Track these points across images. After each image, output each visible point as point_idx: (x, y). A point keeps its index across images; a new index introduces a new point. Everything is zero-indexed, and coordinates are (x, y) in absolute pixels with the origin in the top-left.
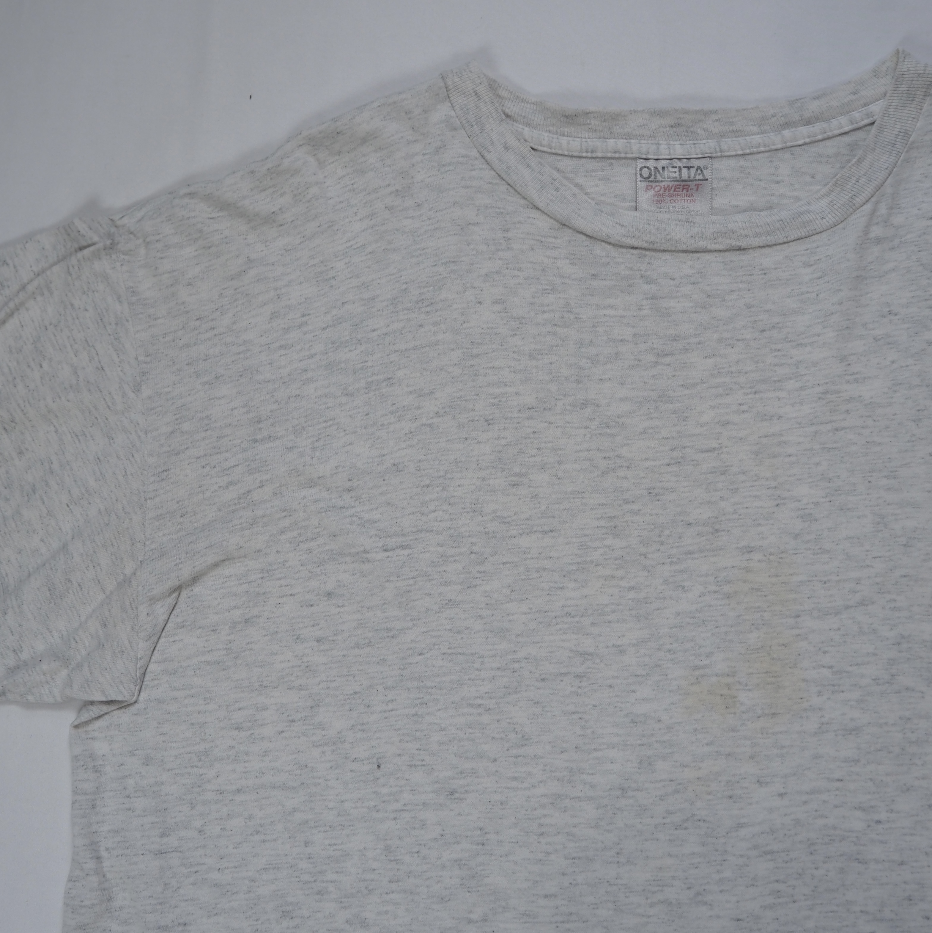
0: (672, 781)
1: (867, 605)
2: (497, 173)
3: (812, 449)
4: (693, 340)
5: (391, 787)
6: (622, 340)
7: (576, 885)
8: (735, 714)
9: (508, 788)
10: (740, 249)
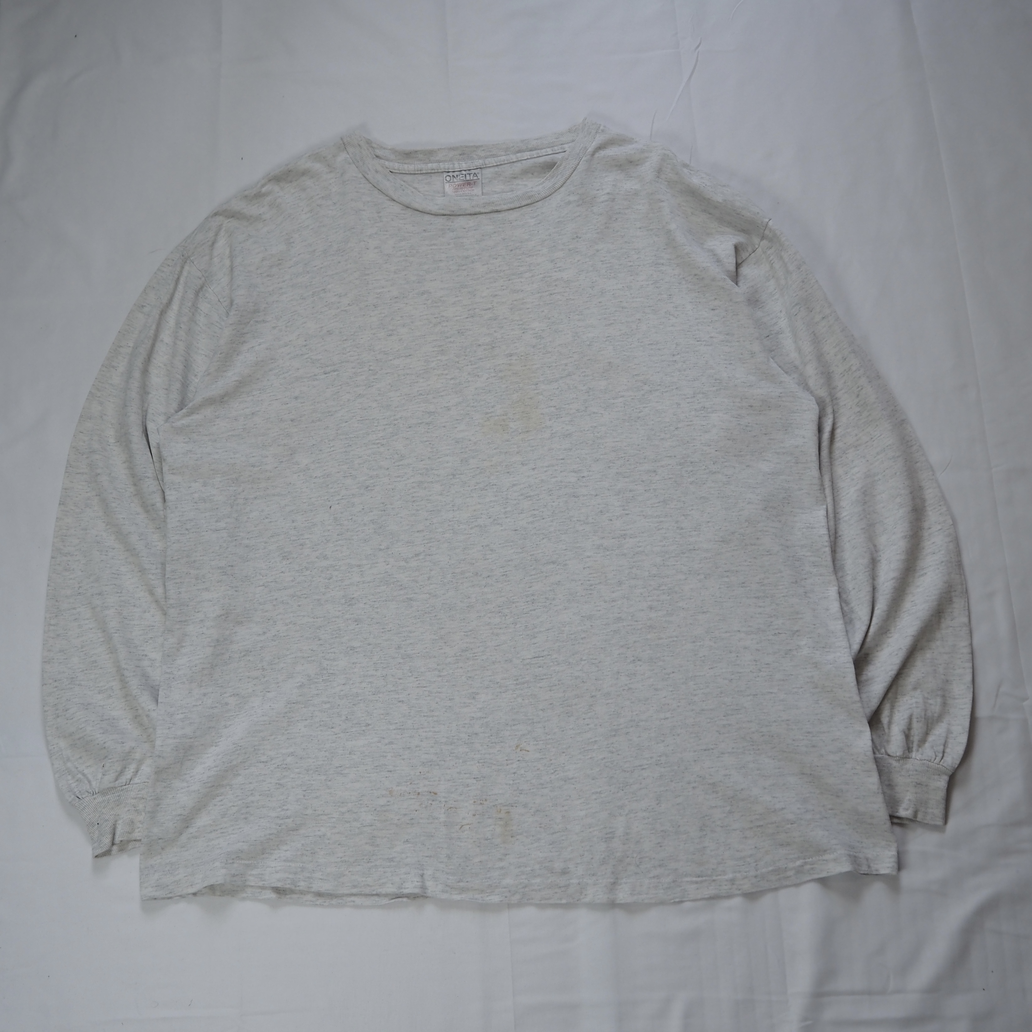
0: (478, 468)
1: (571, 375)
2: (373, 185)
3: (539, 305)
4: (476, 257)
5: (335, 488)
6: (440, 260)
7: (433, 524)
8: (508, 433)
9: (395, 482)
10: (497, 211)
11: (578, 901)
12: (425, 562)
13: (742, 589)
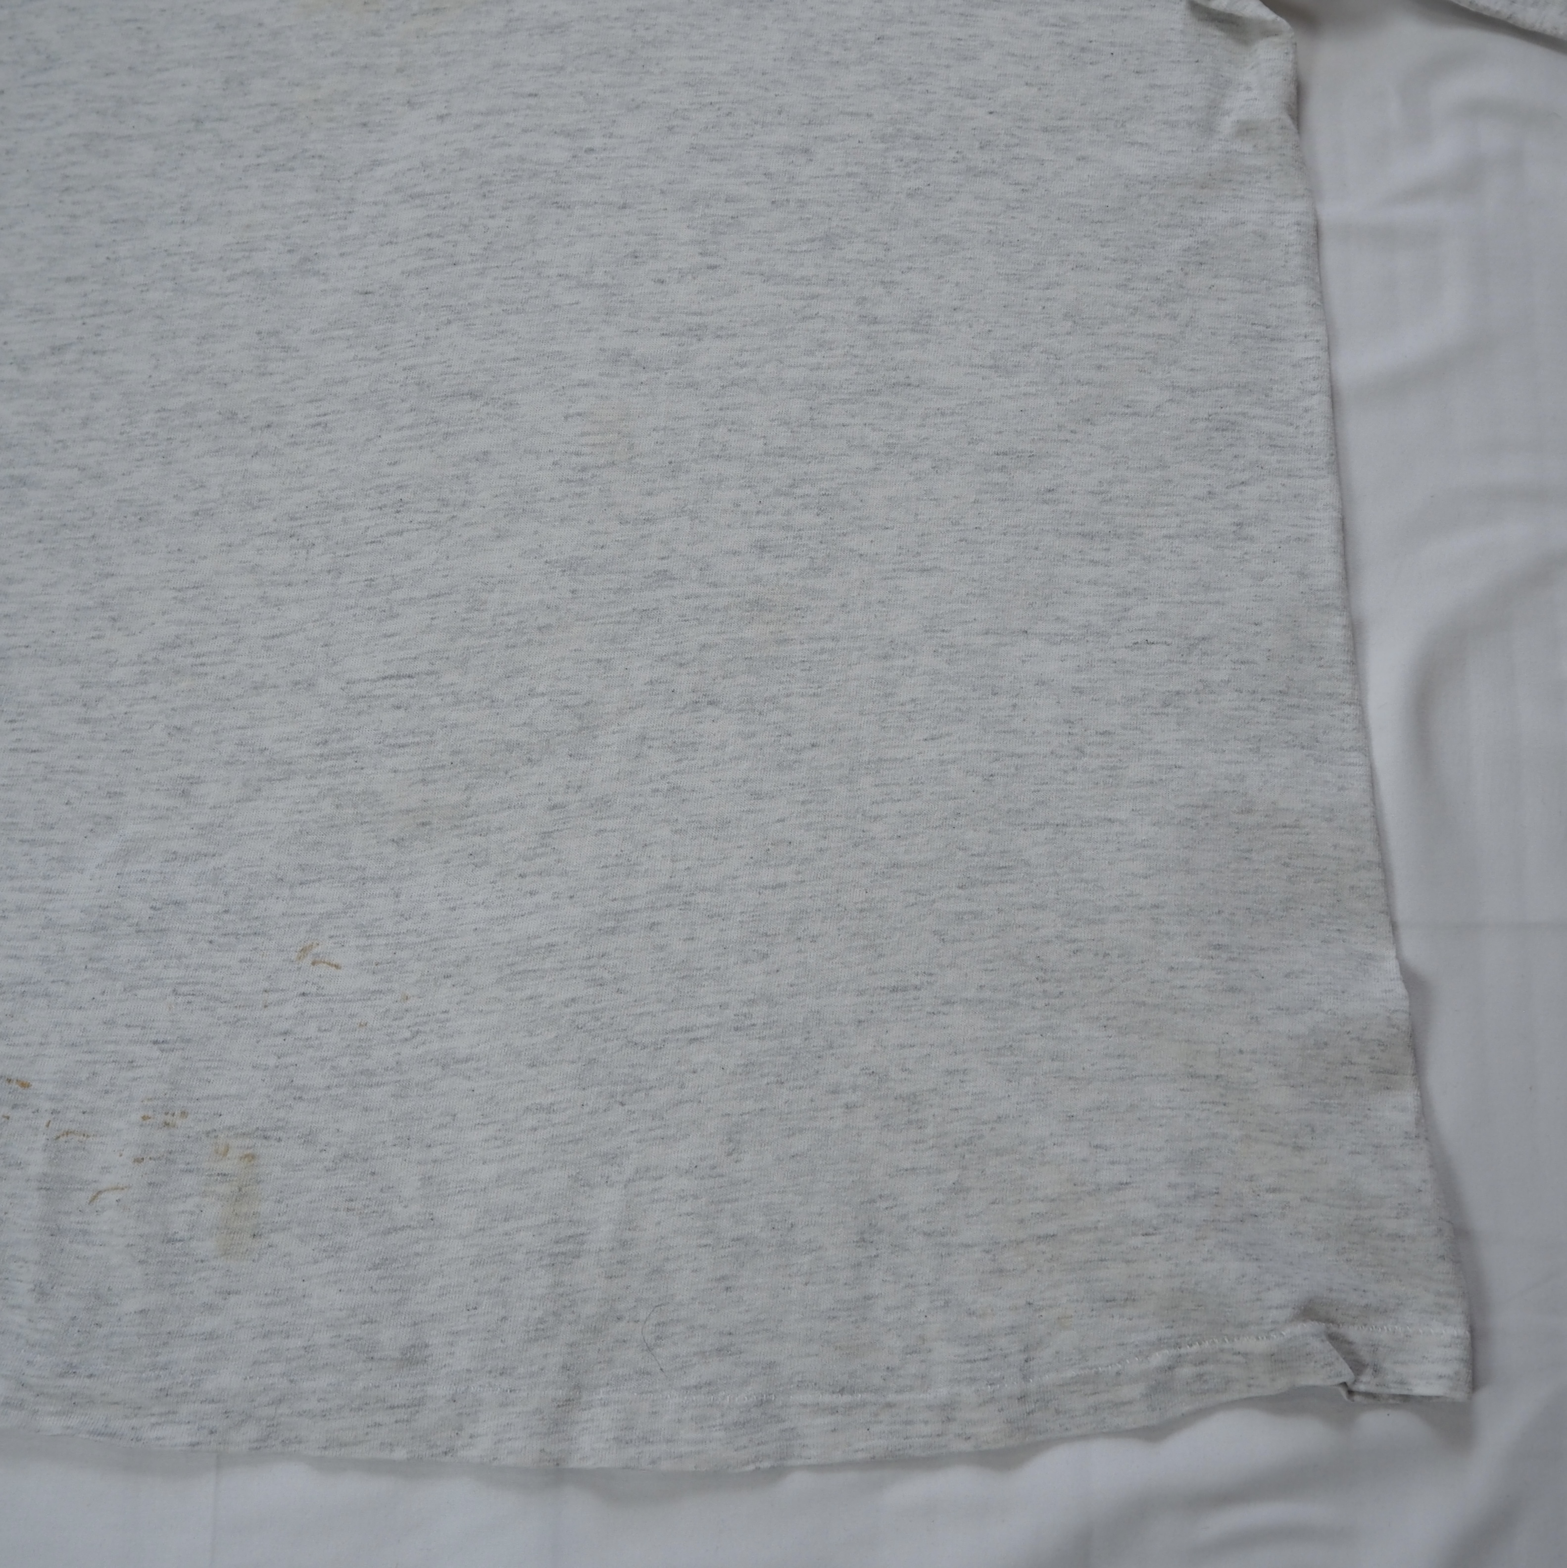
11: (446, 1453)
12: (79, 371)
13: (1046, 507)
